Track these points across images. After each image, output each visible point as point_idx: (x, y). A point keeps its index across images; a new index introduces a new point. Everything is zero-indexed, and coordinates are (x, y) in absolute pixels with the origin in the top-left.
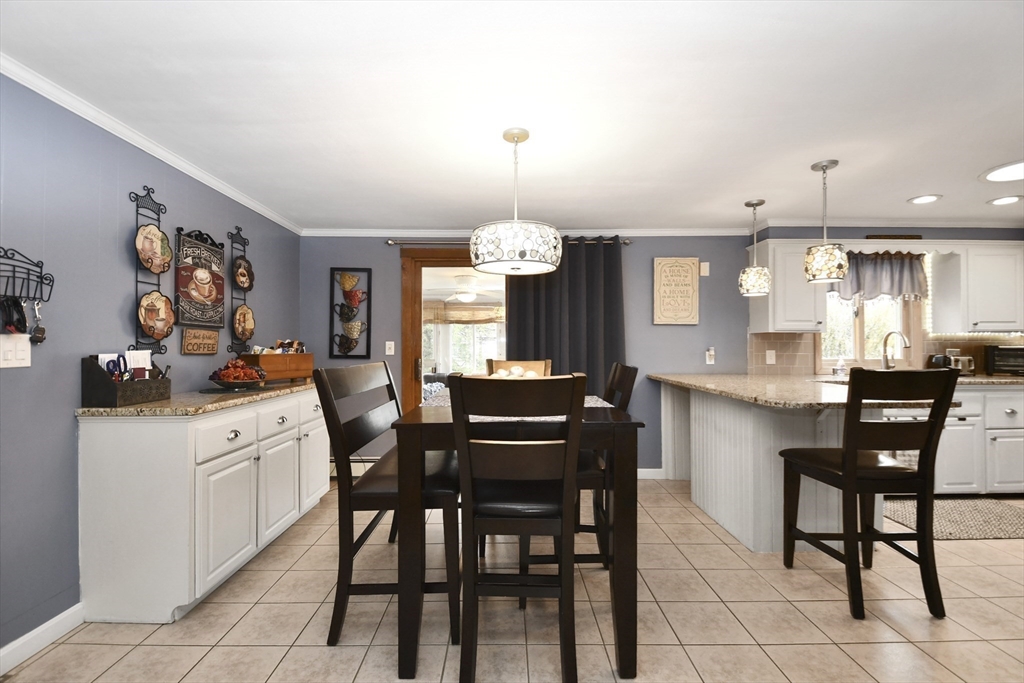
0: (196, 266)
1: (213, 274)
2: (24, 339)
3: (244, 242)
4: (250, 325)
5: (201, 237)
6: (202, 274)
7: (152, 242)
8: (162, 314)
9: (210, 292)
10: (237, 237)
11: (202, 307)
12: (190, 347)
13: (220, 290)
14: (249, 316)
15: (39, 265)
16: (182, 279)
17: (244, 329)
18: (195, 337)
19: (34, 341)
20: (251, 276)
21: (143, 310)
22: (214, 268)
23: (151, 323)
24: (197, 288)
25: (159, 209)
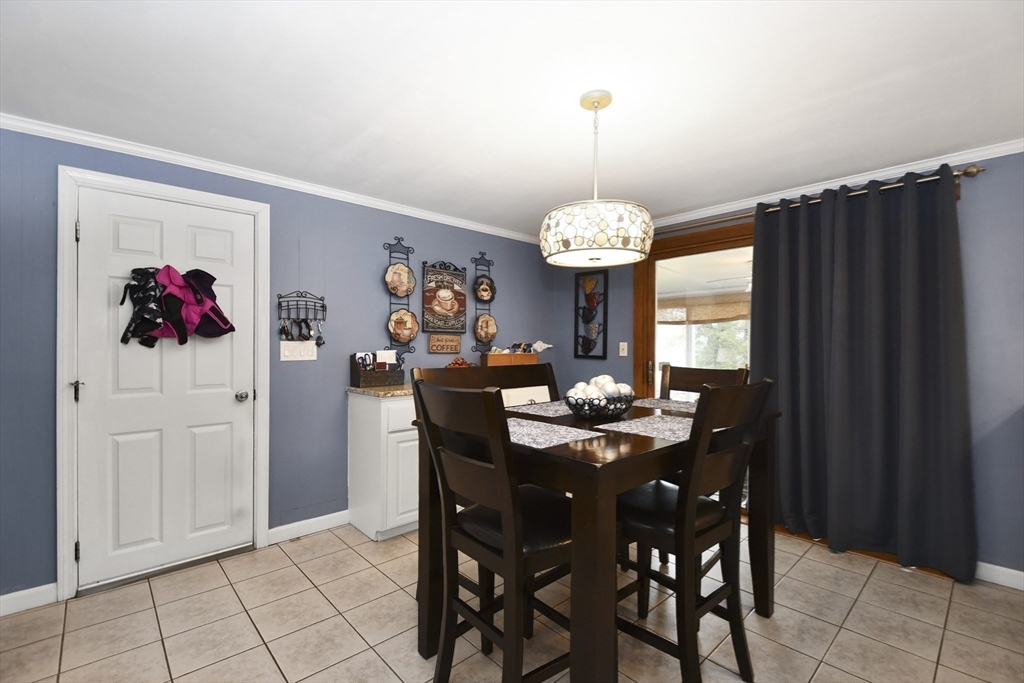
0: (439, 287)
1: (454, 292)
2: (312, 343)
3: (489, 264)
4: (492, 329)
5: (444, 266)
6: (445, 294)
7: (400, 275)
8: (409, 325)
9: (452, 306)
10: (481, 261)
11: (446, 318)
12: (434, 348)
13: (462, 303)
14: (492, 323)
15: (322, 299)
16: (428, 298)
17: (486, 333)
18: (438, 340)
19: (318, 344)
20: (493, 289)
21: (393, 323)
22: (456, 287)
23: (399, 332)
24: (440, 304)
25: (408, 251)
